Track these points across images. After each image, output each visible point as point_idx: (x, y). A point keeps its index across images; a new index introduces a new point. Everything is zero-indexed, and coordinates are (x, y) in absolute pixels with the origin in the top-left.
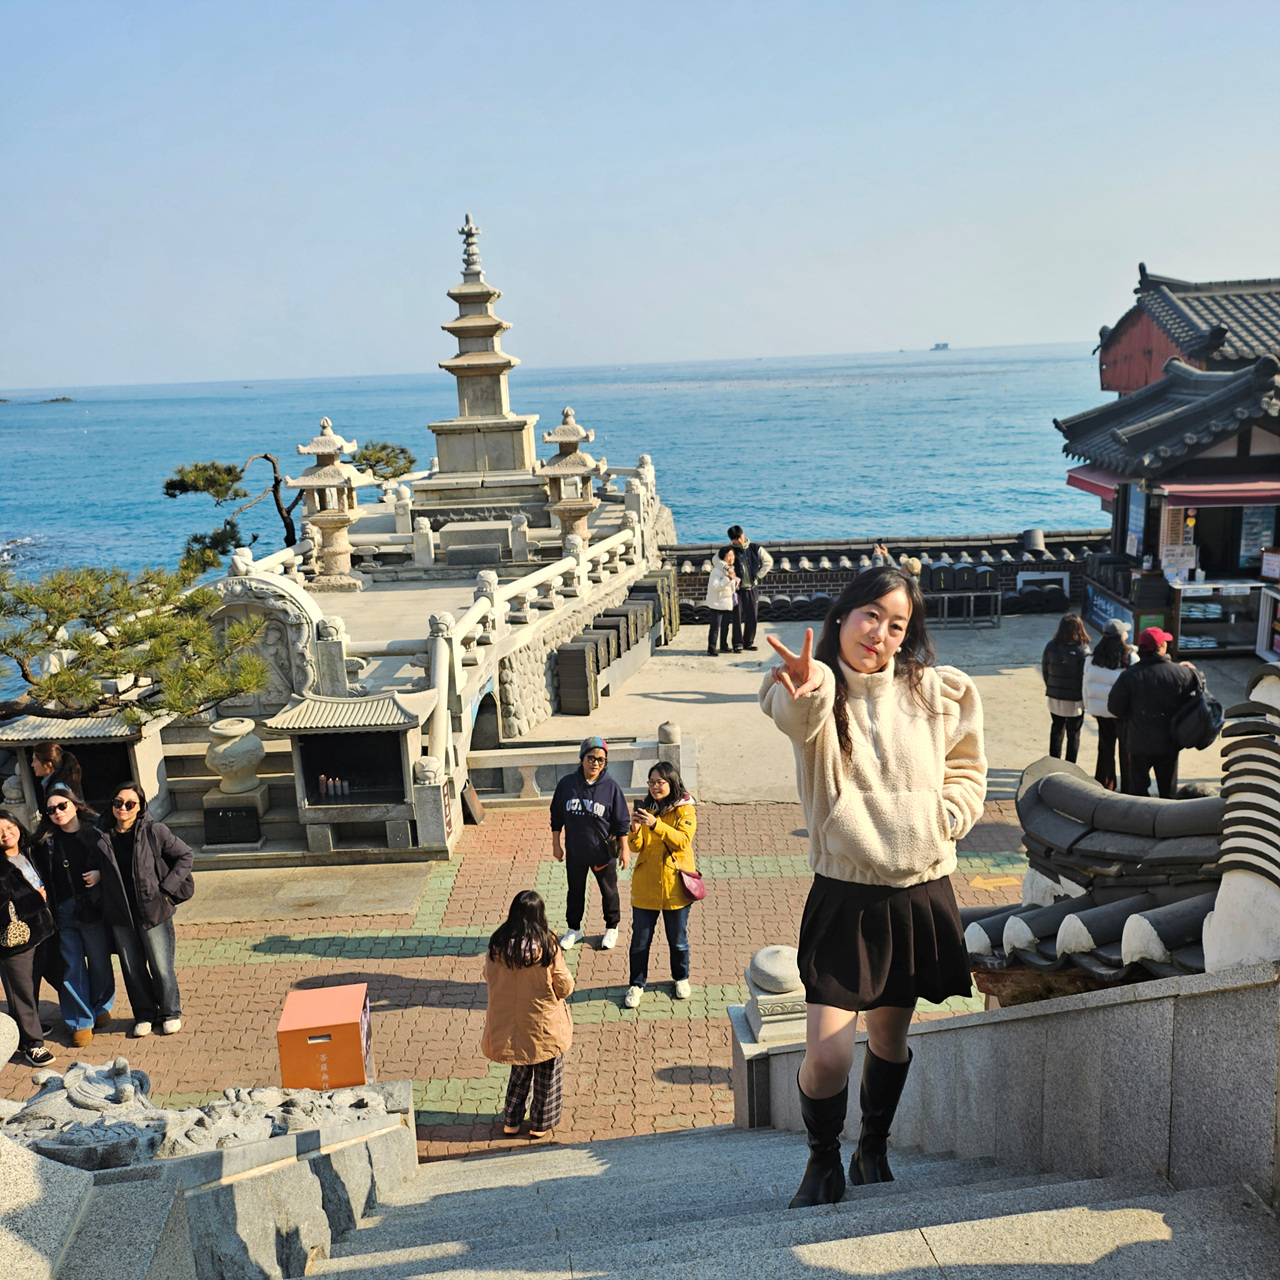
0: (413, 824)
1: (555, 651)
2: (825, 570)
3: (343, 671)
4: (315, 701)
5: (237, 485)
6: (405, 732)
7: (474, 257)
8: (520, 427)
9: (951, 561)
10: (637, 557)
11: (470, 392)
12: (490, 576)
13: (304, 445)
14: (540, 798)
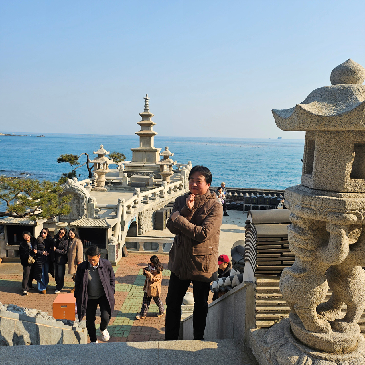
0: (107, 255)
1: (155, 212)
2: (235, 196)
3: (94, 212)
4: (84, 219)
5: (77, 161)
6: (107, 229)
7: (147, 105)
8: (156, 151)
9: (271, 196)
10: (183, 188)
11: (143, 141)
12: (138, 190)
13: (95, 152)
14: (144, 251)
